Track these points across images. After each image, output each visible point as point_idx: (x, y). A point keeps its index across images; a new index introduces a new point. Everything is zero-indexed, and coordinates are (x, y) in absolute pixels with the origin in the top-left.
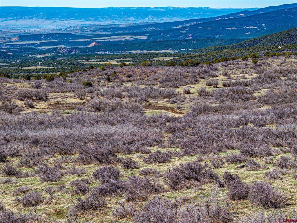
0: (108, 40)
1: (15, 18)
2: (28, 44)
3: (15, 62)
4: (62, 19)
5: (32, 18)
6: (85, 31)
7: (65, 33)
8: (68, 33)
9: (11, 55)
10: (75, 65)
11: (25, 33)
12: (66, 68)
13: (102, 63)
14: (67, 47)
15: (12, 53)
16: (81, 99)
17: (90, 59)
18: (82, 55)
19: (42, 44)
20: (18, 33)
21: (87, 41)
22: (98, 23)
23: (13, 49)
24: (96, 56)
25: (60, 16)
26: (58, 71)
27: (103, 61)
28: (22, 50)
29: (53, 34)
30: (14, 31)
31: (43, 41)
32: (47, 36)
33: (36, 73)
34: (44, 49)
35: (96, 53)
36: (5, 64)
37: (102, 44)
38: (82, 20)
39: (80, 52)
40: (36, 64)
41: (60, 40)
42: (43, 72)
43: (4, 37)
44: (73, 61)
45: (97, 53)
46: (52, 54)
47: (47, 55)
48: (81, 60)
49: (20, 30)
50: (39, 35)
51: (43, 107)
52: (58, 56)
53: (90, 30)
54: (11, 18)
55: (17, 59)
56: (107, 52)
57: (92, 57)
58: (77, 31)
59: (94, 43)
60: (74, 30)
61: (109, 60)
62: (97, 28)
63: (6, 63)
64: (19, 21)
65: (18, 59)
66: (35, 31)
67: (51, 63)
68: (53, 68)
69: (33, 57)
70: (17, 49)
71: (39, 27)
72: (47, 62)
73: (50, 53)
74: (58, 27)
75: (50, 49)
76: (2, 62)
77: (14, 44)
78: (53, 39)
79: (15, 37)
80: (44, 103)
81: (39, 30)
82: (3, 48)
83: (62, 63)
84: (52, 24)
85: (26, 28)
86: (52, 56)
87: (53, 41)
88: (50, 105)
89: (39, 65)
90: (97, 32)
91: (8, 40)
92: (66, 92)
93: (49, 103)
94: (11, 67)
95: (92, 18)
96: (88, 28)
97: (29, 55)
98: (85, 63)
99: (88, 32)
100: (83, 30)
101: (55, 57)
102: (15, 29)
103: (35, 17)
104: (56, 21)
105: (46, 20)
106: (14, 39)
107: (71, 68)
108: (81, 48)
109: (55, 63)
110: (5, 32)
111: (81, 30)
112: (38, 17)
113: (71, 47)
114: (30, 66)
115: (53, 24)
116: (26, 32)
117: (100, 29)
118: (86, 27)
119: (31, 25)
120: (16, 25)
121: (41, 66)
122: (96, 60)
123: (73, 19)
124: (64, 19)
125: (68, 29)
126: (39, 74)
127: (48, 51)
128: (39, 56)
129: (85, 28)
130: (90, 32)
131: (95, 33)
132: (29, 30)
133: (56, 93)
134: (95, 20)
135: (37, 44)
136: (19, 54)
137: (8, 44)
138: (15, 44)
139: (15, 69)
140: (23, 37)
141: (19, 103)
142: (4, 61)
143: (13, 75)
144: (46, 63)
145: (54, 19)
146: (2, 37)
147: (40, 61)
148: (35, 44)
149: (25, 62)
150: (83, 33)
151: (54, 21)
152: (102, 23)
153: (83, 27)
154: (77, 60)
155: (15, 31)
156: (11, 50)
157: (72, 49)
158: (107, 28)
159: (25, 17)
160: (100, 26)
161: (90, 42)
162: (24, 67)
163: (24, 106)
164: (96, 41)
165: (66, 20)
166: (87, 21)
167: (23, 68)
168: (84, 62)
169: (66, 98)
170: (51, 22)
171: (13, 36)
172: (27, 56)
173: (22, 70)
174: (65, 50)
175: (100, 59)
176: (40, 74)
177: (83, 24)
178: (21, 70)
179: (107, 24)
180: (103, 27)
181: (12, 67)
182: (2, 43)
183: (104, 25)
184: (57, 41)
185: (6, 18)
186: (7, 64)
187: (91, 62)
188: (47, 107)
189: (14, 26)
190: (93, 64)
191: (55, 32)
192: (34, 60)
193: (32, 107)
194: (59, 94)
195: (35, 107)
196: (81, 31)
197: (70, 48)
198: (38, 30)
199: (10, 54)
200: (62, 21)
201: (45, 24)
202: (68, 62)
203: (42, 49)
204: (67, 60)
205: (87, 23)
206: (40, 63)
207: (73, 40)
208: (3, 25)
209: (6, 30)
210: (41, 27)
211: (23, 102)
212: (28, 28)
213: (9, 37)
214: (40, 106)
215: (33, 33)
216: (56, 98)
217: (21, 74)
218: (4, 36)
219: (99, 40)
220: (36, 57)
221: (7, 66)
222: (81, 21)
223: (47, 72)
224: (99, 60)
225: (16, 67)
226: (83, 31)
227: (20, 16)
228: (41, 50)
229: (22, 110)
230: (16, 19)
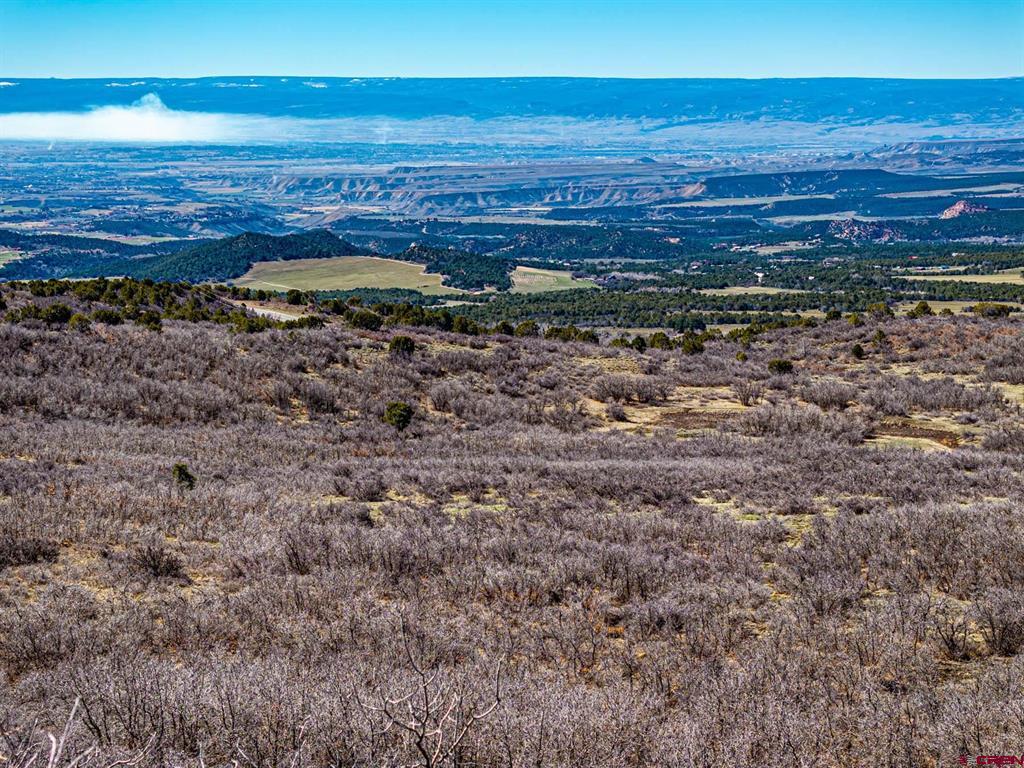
0: (1015, 195)
1: (700, 117)
2: (734, 206)
3: (684, 268)
4: (858, 119)
5: (755, 118)
6: (936, 164)
7: (864, 171)
8: (876, 168)
9: (676, 247)
10: (875, 283)
11: (727, 170)
12: (840, 296)
13: (969, 281)
14: (865, 219)
15: (678, 239)
16: (747, 405)
17: (932, 265)
18: (911, 249)
19: (781, 209)
20: (704, 170)
21: (940, 197)
22: (985, 132)
23: (685, 223)
24: (954, 254)
25: (851, 110)
26: (813, 304)
27: (977, 272)
28: (712, 228)
29: (821, 174)
30: (692, 163)
31: (785, 197)
32: (801, 179)
33: (741, 309)
34: (786, 224)
35: (963, 240)
36: (650, 276)
37: (988, 209)
38: (930, 121)
39: (908, 238)
40: (747, 280)
41: (845, 193)
42: (764, 308)
43: (658, 182)
44: (873, 268)
45: (967, 240)
46: (810, 244)
47: (792, 245)
48: (902, 266)
49: (711, 158)
50: (776, 175)
51: (648, 420)
52: (829, 249)
53: (954, 159)
54: (684, 118)
55: (692, 259)
56: (1005, 239)
57: (942, 256)
58: (907, 162)
59: (959, 207)
60: (895, 157)
61: (999, 269)
62: (979, 151)
63: (654, 271)
64: (711, 128)
65: (697, 260)
66: (760, 161)
67: (798, 277)
68: (798, 295)
69: (745, 252)
70: (695, 223)
71: (776, 147)
72: (786, 270)
73: (804, 239)
74: (843, 149)
75: (805, 224)
76: (642, 270)
77: (688, 208)
78: (820, 189)
79: (695, 183)
80: (653, 411)
81: (775, 160)
82: (652, 221)
83: (833, 277)
84: (821, 137)
85: (733, 150)
86: (809, 251)
87: (818, 196)
88: (666, 416)
89: (756, 283)
90: (976, 165)
91: (669, 193)
92: (720, 385)
93: (665, 410)
94: (666, 286)
95: (966, 115)
96: (948, 152)
97: (732, 247)
98: (911, 278)
99: (946, 167)
100: (927, 160)
101: (817, 254)
102: (695, 156)
103: (766, 113)
104: (835, 126)
105: (803, 123)
106: (689, 191)
107: (855, 296)
108: (911, 224)
109: (811, 278)
110: (664, 165)
111: (921, 158)
112: (778, 115)
113: (874, 219)
114: (727, 286)
115: (828, 136)
116: (733, 164)
117: (988, 154)
118: (940, 147)
119: (751, 142)
120: (700, 142)
121: (763, 285)
122: (952, 269)
123: (896, 120)
124: (865, 121)
125: (877, 156)
126: (748, 312)
127: (798, 233)
128: (765, 251)
129: (937, 152)
130: (954, 167)
131: (972, 170)
132: (744, 159)
133: (693, 386)
134: (975, 121)
135: (763, 209)
136: (702, 240)
137: (670, 206)
138: (692, 208)
139: (676, 295)
140: (718, 184)
141: (595, 407)
142: (650, 264)
143: (668, 314)
144: (780, 275)
145: (831, 118)
146: (652, 184)
147: (765, 266)
148: (758, 206)
149: (714, 271)
150: (926, 170)
151: (828, 127)
152: (1001, 133)
153: (928, 146)
154: (889, 266)
155: (695, 164)
156: (677, 229)
157: (880, 225)
158: (1017, 153)
159: (731, 116)
160: (990, 142)
161: (948, 203)
162: (705, 288)
163: (604, 415)
164: (967, 199)
165: (870, 123)
166: (947, 125)
167: (702, 292)
168: (911, 274)
169: (713, 399)
170: (819, 131)
171: (687, 180)
172: (724, 248)
173: (698, 299)
174: (856, 228)
175: (966, 264)
176: (751, 313)
177: (931, 135)
178: (694, 296)
179: (1017, 136)
180: (1002, 146)
181: (670, 287)
182: (650, 205)
183: (1004, 141)
184: (831, 197)
185: (668, 118)
186: (657, 278)
187: (933, 274)
188: (658, 419)
189: (694, 144)
190: (938, 282)
191: (829, 166)
192: (747, 262)
193: (622, 418)
194: (699, 389)
195: (629, 419)
196: (922, 161)
197: (873, 223)
198: (772, 157)
199: (672, 241)
200: (857, 125)
201: (800, 138)
202: (854, 273)
203: (780, 223)
204: (853, 267)
205: (947, 133)
206: (760, 275)
207: (887, 195)
208: (657, 140)
209: (668, 161)
210: (786, 146)
211: (604, 406)
212: (739, 150)
213: (676, 183)
214: (642, 416)
215: (753, 170)
216: (687, 398)
217: (694, 311)
218: (659, 180)
219: (980, 193)
220: (756, 253)
221: (654, 283)
222: (926, 126)
223: (776, 308)
224: (962, 268)
225: (680, 288)
226: (929, 163)
227: (717, 110)
228: (775, 228)
229: (597, 426)
230: (703, 121)
